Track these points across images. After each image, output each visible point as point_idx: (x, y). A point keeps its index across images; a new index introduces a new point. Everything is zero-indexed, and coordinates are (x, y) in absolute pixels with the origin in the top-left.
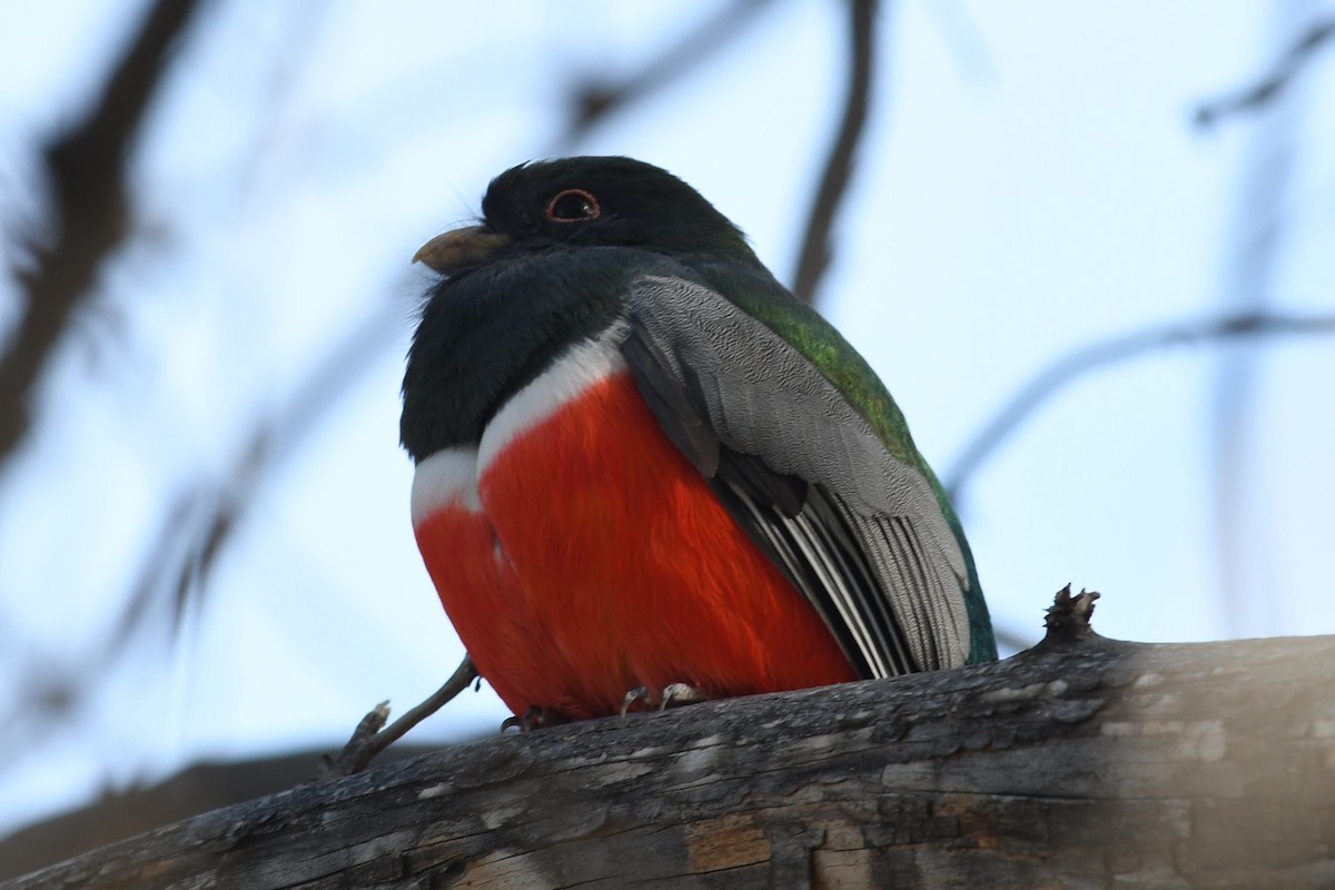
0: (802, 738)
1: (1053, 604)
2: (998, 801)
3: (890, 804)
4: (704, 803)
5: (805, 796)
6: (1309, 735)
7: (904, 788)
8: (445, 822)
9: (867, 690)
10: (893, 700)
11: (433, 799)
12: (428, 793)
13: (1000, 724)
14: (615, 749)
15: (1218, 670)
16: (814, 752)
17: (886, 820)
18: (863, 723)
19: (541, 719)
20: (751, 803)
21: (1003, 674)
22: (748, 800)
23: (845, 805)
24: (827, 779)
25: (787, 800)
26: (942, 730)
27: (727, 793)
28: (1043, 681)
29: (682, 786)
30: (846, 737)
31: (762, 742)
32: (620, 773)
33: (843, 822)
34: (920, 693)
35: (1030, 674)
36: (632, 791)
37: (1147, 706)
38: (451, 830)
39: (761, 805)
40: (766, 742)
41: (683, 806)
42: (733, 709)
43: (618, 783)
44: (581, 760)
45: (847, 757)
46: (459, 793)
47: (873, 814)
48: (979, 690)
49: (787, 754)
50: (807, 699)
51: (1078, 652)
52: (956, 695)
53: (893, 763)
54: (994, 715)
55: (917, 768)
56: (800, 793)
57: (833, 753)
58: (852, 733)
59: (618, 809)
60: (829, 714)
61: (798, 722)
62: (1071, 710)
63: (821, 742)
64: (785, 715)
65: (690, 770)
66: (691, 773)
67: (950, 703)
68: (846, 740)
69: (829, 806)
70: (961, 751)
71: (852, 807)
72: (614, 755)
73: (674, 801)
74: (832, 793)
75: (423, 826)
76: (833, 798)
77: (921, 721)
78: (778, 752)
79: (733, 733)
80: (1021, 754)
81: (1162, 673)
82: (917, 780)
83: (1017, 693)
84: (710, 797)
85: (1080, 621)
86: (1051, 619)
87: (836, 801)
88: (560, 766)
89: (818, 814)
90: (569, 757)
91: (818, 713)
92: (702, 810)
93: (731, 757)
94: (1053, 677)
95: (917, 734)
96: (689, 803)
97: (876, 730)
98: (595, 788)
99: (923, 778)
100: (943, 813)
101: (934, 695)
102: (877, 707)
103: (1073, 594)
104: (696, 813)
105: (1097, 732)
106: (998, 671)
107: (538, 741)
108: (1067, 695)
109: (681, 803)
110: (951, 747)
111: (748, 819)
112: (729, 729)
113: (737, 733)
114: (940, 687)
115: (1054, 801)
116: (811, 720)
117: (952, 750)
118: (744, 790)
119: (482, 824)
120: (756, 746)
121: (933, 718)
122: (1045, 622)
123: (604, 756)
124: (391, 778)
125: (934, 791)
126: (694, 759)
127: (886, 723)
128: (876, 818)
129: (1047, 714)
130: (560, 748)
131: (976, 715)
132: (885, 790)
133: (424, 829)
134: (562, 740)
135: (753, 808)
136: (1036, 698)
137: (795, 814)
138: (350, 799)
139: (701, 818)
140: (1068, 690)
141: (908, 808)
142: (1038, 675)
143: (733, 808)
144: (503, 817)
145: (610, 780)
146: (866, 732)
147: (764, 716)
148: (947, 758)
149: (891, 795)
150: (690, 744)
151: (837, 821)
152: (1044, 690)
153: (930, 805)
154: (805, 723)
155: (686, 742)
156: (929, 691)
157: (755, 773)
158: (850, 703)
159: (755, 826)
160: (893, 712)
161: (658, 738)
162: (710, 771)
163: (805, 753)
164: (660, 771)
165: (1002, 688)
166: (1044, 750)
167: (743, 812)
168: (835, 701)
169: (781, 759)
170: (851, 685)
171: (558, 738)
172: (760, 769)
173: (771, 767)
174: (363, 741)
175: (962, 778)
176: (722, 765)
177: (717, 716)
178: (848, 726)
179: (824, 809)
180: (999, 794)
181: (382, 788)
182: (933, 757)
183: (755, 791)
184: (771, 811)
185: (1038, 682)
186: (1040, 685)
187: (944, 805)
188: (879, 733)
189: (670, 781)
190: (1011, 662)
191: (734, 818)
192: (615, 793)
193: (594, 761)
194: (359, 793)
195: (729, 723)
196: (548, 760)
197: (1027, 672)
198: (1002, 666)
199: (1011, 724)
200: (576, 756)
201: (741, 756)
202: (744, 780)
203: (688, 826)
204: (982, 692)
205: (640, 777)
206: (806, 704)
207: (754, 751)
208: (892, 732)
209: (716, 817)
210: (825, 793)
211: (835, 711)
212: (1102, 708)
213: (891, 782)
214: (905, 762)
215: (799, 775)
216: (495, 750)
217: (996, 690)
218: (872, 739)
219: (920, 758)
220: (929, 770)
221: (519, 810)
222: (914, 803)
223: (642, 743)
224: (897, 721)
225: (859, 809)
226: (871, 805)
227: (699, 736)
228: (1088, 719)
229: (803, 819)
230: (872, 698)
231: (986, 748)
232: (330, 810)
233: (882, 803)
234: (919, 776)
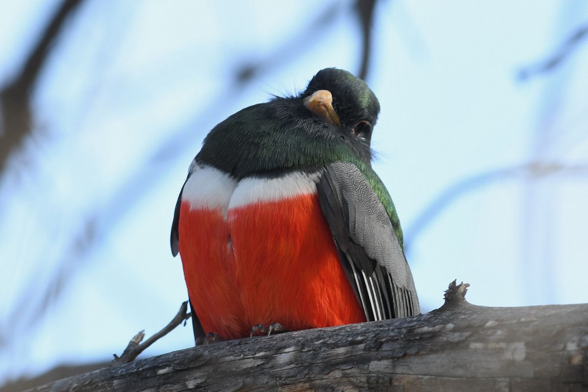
0: (333, 348)
1: (448, 289)
2: (422, 378)
3: (372, 379)
4: (287, 378)
5: (334, 375)
6: (564, 349)
7: (379, 372)
8: (169, 385)
9: (362, 327)
10: (374, 331)
11: (164, 375)
12: (161, 372)
13: (423, 343)
14: (247, 353)
15: (523, 320)
16: (338, 355)
17: (371, 386)
18: (360, 342)
19: (214, 339)
20: (309, 378)
21: (424, 321)
22: (308, 376)
23: (352, 379)
24: (344, 367)
25: (325, 377)
26: (397, 346)
27: (299, 373)
28: (443, 324)
29: (277, 370)
30: (353, 348)
31: (314, 350)
32: (249, 363)
33: (351, 387)
34: (387, 328)
35: (437, 320)
36: (255, 372)
37: (490, 335)
38: (172, 389)
39: (314, 379)
40: (316, 351)
41: (278, 379)
42: (302, 335)
43: (248, 368)
44: (232, 358)
45: (353, 357)
46: (176, 372)
47: (365, 383)
48: (413, 328)
49: (325, 355)
50: (335, 331)
51: (459, 311)
52: (403, 329)
53: (374, 360)
54: (421, 339)
55: (385, 363)
56: (331, 373)
57: (347, 356)
58: (355, 346)
59: (248, 380)
60: (344, 338)
61: (331, 341)
62: (456, 337)
63: (341, 350)
64: (324, 338)
65: (281, 362)
66: (282, 364)
67: (400, 333)
68: (353, 350)
69: (345, 380)
70: (405, 355)
71: (355, 380)
72: (246, 355)
73: (274, 376)
74: (346, 374)
75: (159, 387)
76: (347, 376)
77: (387, 341)
78: (321, 355)
79: (301, 346)
80: (433, 357)
81: (497, 320)
82: (385, 368)
83: (431, 329)
84: (290, 375)
85: (460, 297)
86: (447, 296)
87: (348, 377)
88: (221, 360)
89: (339, 383)
90: (226, 356)
91: (340, 337)
92: (287, 381)
93: (300, 357)
94: (447, 322)
95: (385, 347)
96: (280, 378)
97: (366, 345)
98: (238, 370)
99: (387, 367)
100: (397, 384)
101: (393, 329)
102: (367, 335)
103: (457, 285)
104: (284, 382)
105: (467, 347)
106: (423, 319)
107: (212, 348)
108: (454, 330)
109: (277, 378)
110: (400, 353)
111: (307, 385)
112: (300, 344)
113: (303, 346)
114: (396, 326)
115: (447, 378)
116: (337, 340)
117: (401, 355)
118: (306, 372)
119: (186, 386)
120: (312, 352)
121: (392, 340)
122: (444, 297)
123: (242, 356)
124: (145, 365)
125: (392, 373)
126: (284, 358)
127: (370, 342)
128: (366, 385)
129: (445, 339)
130: (222, 352)
131: (412, 339)
132: (370, 372)
133: (160, 388)
134: (223, 348)
135: (309, 380)
136: (440, 331)
137: (329, 383)
138: (126, 374)
139: (286, 384)
140: (454, 328)
141: (381, 381)
142: (440, 321)
143: (301, 380)
144: (195, 383)
145: (244, 367)
146: (362, 346)
147: (315, 338)
148: (398, 358)
149: (373, 375)
150: (281, 351)
151: (348, 387)
152: (443, 328)
153: (391, 380)
154: (334, 342)
155: (279, 350)
156: (391, 328)
157: (311, 364)
158: (355, 333)
159: (311, 388)
160: (374, 337)
161: (268, 348)
162: (291, 363)
163: (334, 355)
164: (268, 363)
165: (424, 327)
166: (443, 355)
167: (305, 382)
168: (348, 332)
169: (323, 358)
170: (355, 325)
171: (221, 347)
172: (313, 362)
173: (318, 362)
174: (132, 348)
175: (406, 367)
176: (296, 360)
177: (294, 338)
178: (353, 343)
179: (342, 381)
180: (422, 375)
181: (141, 369)
182: (392, 358)
183: (311, 372)
184: (318, 382)
185: (441, 324)
186: (442, 325)
187: (397, 380)
188: (368, 346)
189: (272, 367)
190: (429, 315)
191: (301, 384)
192: (247, 372)
193: (237, 358)
194: (130, 371)
195: (299, 341)
196: (216, 357)
197: (435, 320)
198: (425, 317)
199: (428, 343)
200: (229, 356)
201: (304, 356)
202: (306, 367)
203: (280, 388)
204: (415, 328)
205: (258, 365)
206: (335, 333)
207: (310, 354)
208: (374, 346)
209: (293, 384)
210: (343, 373)
211: (347, 336)
212: (470, 336)
213: (373, 369)
214: (380, 360)
215: (331, 365)
216: (192, 353)
217: (421, 327)
218: (365, 349)
219: (387, 358)
220: (390, 364)
221: (203, 380)
222: (383, 379)
223: (260, 349)
224: (376, 341)
225: (358, 381)
226: (364, 379)
227: (285, 347)
228: (463, 341)
229: (333, 385)
230: (365, 331)
231: (417, 354)
232: (117, 379)
233: (369, 378)
234: (386, 366)
